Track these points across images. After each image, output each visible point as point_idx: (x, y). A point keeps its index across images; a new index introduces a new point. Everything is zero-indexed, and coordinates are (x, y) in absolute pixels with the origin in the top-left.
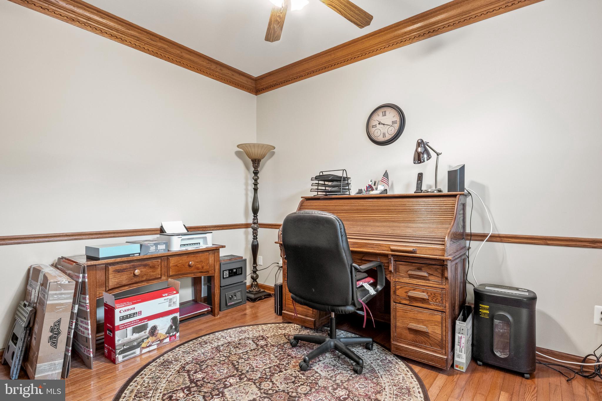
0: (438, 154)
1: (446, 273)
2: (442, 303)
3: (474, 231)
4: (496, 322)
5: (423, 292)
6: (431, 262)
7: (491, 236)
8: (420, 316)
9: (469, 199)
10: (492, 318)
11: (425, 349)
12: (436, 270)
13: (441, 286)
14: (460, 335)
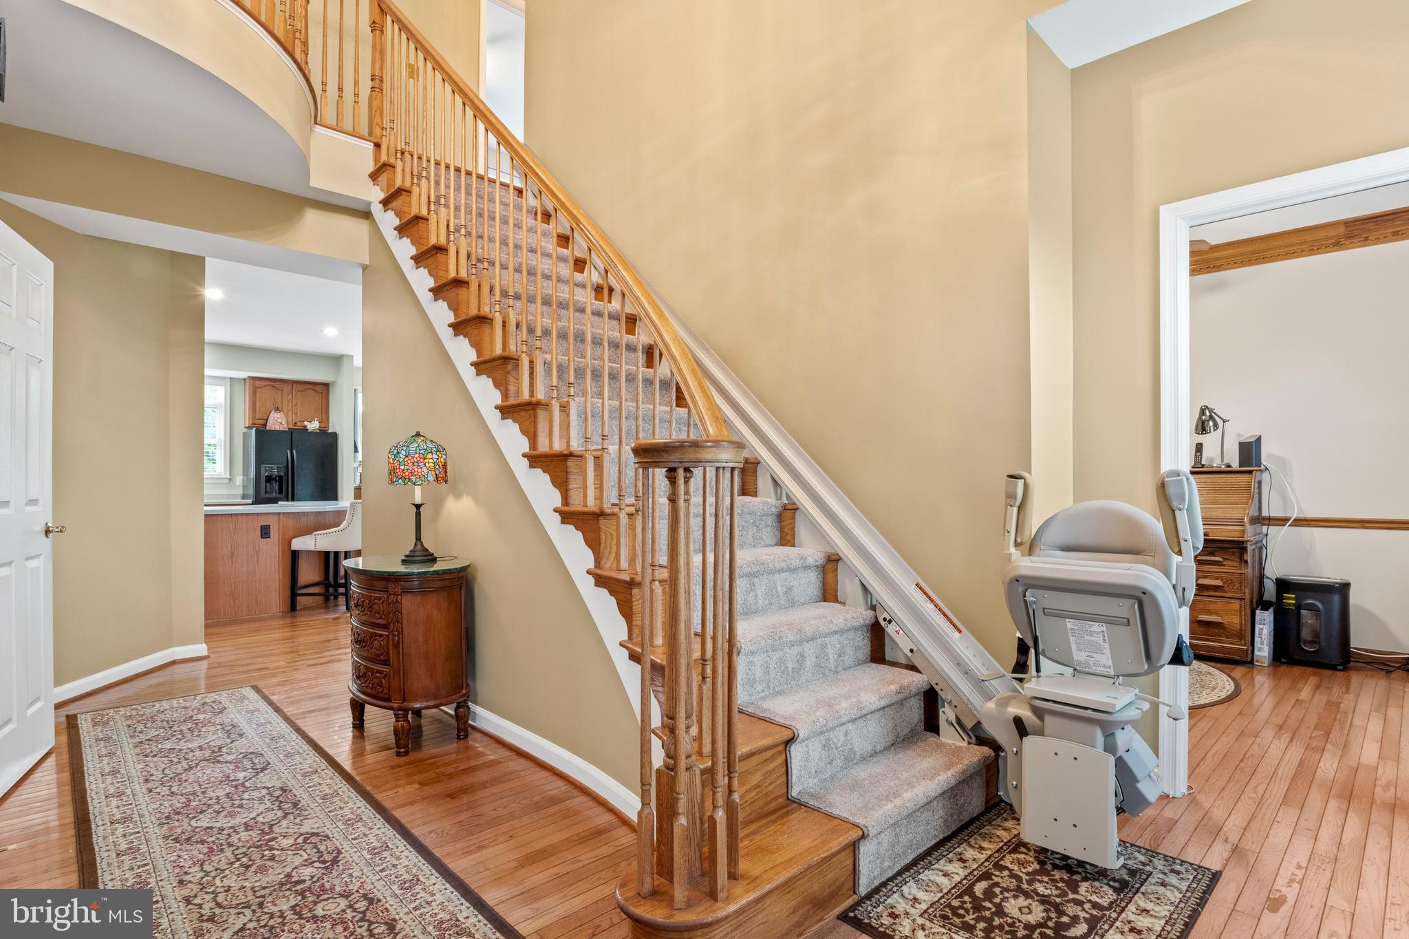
0: (1224, 421)
1: (1245, 556)
2: (1241, 589)
3: (1273, 514)
4: (1304, 612)
5: (1217, 579)
6: (1226, 546)
7: (1294, 520)
8: (1212, 607)
9: (1265, 476)
10: (1299, 607)
11: (1219, 642)
12: (1233, 554)
13: (1239, 571)
14: (1261, 626)
